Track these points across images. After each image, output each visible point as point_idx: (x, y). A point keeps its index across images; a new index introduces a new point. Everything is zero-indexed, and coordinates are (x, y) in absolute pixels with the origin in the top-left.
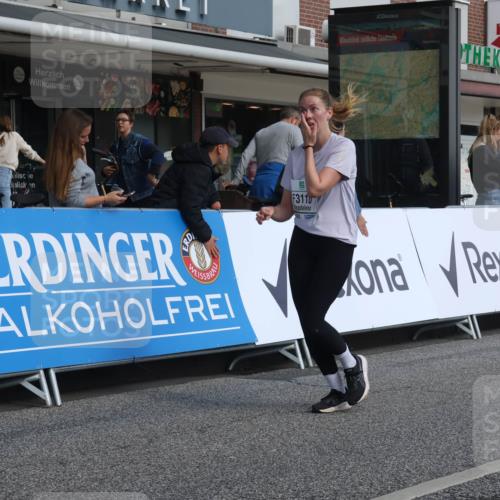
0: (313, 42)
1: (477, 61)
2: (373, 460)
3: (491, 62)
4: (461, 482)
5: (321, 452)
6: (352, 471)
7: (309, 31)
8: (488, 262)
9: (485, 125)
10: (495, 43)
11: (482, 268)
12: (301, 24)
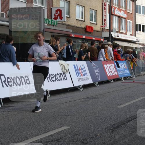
0: (5, 17)
1: (49, 23)
2: (19, 132)
3: (53, 23)
4: (43, 137)
5: (5, 130)
6: (13, 135)
7: (3, 14)
8: (52, 76)
9: (51, 40)
10: (54, 19)
11: (50, 78)
12: (1, 11)
